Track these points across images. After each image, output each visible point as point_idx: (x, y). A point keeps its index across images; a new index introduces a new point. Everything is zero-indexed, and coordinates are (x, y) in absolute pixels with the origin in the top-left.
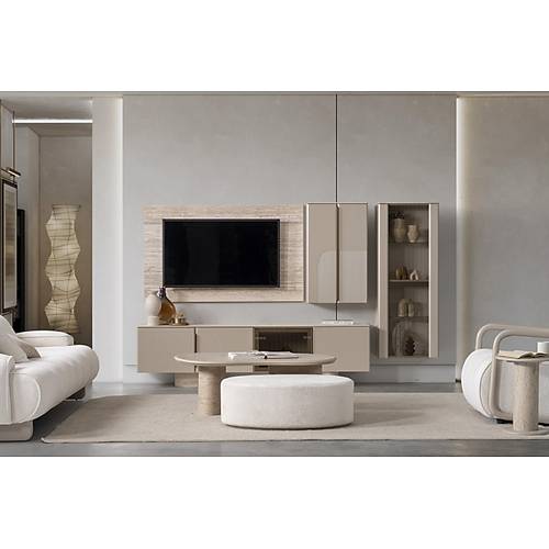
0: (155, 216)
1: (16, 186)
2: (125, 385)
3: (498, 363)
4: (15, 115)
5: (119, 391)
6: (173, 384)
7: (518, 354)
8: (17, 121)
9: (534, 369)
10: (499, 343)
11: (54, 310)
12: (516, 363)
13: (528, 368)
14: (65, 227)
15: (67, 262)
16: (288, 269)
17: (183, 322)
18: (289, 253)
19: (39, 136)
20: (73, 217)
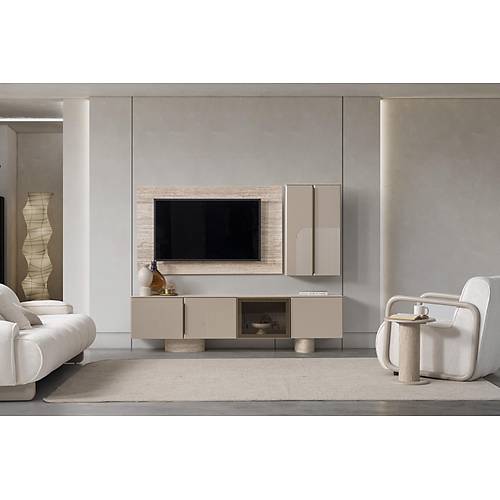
0: (146, 195)
6: (163, 349)
11: (30, 284)
14: (38, 212)
15: (41, 243)
16: (269, 245)
17: (173, 293)
18: (269, 230)
19: (17, 133)
20: (46, 203)
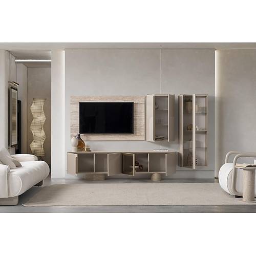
0: (75, 100)
1: (17, 90)
2: (66, 179)
3: (236, 170)
4: (17, 58)
5: (63, 182)
7: (245, 165)
8: (17, 61)
9: (253, 172)
10: (236, 160)
11: (34, 146)
12: (244, 169)
13: (250, 172)
14: (39, 108)
15: (40, 124)
16: (138, 126)
18: (138, 118)
19: (28, 67)
20: (43, 104)
